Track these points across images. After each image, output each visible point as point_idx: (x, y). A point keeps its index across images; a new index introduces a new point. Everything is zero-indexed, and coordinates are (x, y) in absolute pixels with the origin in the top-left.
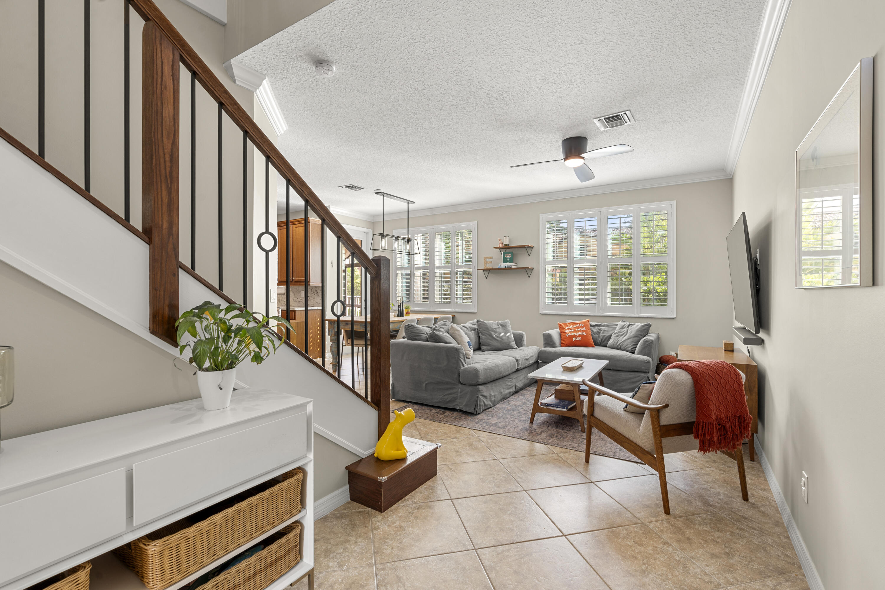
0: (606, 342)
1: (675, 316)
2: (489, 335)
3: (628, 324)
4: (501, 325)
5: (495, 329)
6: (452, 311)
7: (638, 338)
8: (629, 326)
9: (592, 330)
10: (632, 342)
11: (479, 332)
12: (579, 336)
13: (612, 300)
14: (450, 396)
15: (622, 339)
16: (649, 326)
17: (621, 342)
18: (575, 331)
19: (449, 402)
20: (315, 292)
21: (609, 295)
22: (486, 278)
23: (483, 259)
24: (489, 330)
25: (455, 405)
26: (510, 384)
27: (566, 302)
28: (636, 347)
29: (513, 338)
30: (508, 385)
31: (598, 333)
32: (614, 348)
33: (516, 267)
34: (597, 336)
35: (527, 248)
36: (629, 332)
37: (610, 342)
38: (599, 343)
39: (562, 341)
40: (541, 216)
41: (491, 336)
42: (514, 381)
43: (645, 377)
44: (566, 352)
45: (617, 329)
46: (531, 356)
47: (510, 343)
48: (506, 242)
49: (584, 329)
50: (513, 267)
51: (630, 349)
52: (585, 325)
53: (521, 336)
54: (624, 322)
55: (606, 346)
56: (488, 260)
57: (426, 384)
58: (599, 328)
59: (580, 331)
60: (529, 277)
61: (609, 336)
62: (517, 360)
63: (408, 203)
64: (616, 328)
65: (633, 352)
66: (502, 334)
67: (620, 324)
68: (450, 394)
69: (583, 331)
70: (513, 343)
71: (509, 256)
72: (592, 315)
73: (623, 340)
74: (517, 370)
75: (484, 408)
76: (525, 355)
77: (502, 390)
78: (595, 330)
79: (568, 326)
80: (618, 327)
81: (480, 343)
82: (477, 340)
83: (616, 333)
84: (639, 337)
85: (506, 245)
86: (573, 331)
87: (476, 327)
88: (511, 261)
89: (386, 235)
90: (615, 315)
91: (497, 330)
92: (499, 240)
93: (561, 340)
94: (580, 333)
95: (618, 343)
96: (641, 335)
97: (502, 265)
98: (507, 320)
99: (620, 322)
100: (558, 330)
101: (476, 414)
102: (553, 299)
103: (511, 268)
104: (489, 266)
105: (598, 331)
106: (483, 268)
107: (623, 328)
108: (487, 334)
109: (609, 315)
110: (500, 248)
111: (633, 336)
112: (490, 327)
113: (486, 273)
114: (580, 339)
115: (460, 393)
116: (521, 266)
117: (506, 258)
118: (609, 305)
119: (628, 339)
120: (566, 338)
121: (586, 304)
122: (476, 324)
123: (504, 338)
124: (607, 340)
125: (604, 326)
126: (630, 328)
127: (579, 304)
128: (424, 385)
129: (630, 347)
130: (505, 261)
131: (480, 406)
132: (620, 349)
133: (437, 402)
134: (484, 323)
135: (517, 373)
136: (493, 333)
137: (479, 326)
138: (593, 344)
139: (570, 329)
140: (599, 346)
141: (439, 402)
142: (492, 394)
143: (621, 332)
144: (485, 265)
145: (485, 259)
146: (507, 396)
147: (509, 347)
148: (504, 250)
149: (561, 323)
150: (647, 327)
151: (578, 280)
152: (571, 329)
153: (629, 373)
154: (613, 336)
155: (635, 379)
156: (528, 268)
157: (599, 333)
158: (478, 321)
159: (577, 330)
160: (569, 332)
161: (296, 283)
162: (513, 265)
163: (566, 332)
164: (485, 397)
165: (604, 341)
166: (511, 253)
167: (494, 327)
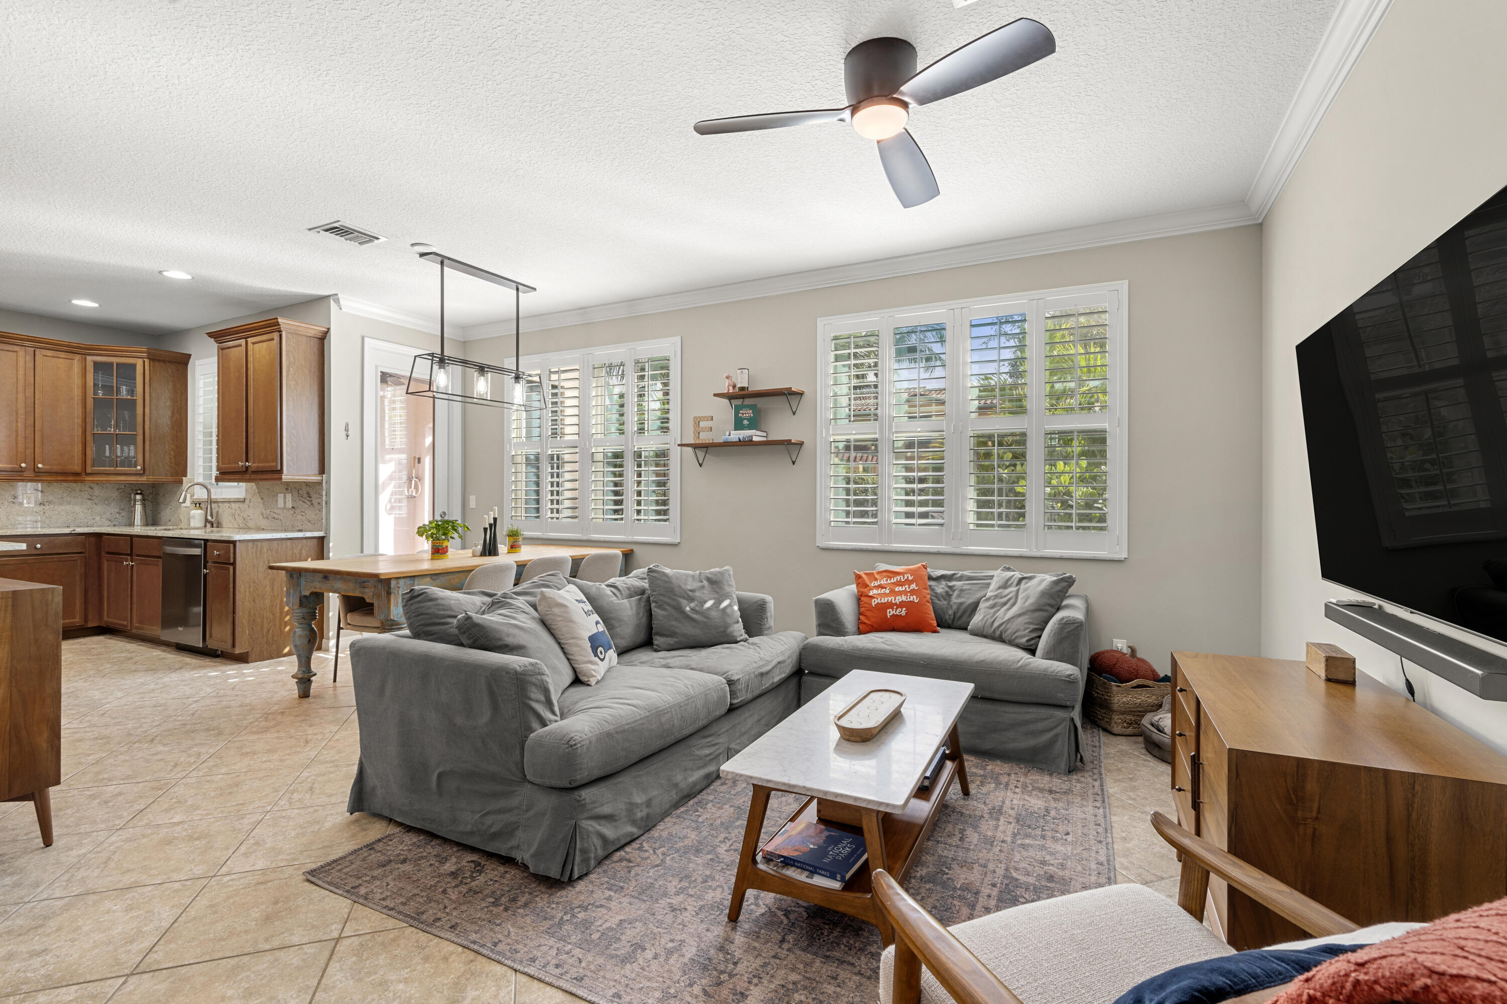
0: (964, 619)
1: (1124, 555)
2: (675, 608)
3: (1018, 575)
4: (709, 580)
5: (692, 591)
6: (626, 540)
7: (1044, 614)
8: (1021, 580)
9: (933, 590)
10: (1030, 623)
11: (651, 599)
12: (901, 605)
13: (979, 516)
14: (500, 817)
15: (1004, 615)
16: (1070, 582)
17: (1001, 622)
18: (893, 592)
19: (495, 836)
20: (306, 496)
21: (971, 506)
22: (701, 465)
23: (692, 423)
24: (675, 595)
25: (512, 848)
26: (707, 751)
27: (875, 520)
28: (1040, 637)
29: (738, 614)
30: (700, 758)
31: (948, 596)
32: (985, 636)
33: (765, 439)
34: (945, 603)
35: (788, 395)
36: (1020, 597)
37: (977, 620)
38: (950, 622)
39: (862, 617)
40: (821, 322)
41: (680, 610)
42: (722, 740)
43: (1064, 720)
44: (868, 650)
45: (992, 587)
46: (779, 663)
47: (727, 626)
48: (742, 382)
49: (913, 586)
50: (755, 439)
51: (1024, 640)
52: (917, 576)
53: (761, 607)
54: (1008, 569)
55: (964, 629)
56: (702, 424)
57: (440, 776)
58: (951, 584)
59: (905, 593)
60: (794, 463)
61: (973, 603)
62: (730, 683)
63: (517, 289)
64: (989, 584)
65: (1033, 648)
66: (709, 604)
67: (999, 575)
68: (501, 811)
69: (913, 592)
70: (736, 626)
71: (747, 413)
72: (935, 550)
73: (1007, 618)
74: (732, 709)
75: (601, 853)
76: (761, 663)
77: (679, 778)
78: (940, 588)
79: (876, 580)
80: (994, 584)
81: (650, 628)
82: (644, 620)
83: (989, 599)
84: (1046, 611)
85: (742, 389)
86: (887, 591)
87: (645, 584)
88: (754, 424)
89: (449, 358)
90: (985, 553)
91: (697, 594)
92: (727, 378)
93: (860, 614)
94: (904, 598)
95: (996, 624)
96: (1051, 606)
97: (732, 436)
98: (726, 568)
99: (999, 571)
100: (853, 587)
101: (571, 881)
102: (848, 514)
103: (751, 441)
104: (705, 438)
105: (947, 592)
106: (692, 441)
107: (1005, 585)
108: (668, 604)
109: (971, 552)
110: (730, 397)
111: (1032, 608)
112: (680, 587)
113: (701, 454)
114: (903, 613)
115: (527, 810)
116: (773, 437)
117: (742, 419)
118: (972, 527)
119: (1020, 615)
120: (871, 609)
121: (920, 525)
122: (645, 579)
123: (714, 614)
124: (968, 613)
125: (960, 579)
126: (1023, 586)
127: (906, 524)
128: (434, 778)
129: (1024, 636)
130: (738, 426)
131: (584, 851)
132: (1000, 639)
133: (467, 833)
134: (665, 574)
135: (734, 715)
136: (684, 602)
137: (651, 583)
138: (935, 623)
139: (881, 587)
140: (949, 626)
141: (472, 833)
142: (639, 799)
143: (1001, 598)
144: (697, 434)
145: (697, 421)
146: (698, 787)
147: (724, 639)
148: (739, 402)
149: (861, 573)
150: (1065, 584)
151: (903, 470)
152: (883, 588)
153: (1024, 709)
154: (982, 605)
155: (1041, 726)
156: (789, 442)
157: (950, 596)
158: (650, 571)
159: (897, 589)
160: (878, 596)
161: (253, 476)
162: (757, 436)
163: (871, 594)
164: (609, 818)
165: (961, 617)
166: (753, 407)
167: (689, 587)
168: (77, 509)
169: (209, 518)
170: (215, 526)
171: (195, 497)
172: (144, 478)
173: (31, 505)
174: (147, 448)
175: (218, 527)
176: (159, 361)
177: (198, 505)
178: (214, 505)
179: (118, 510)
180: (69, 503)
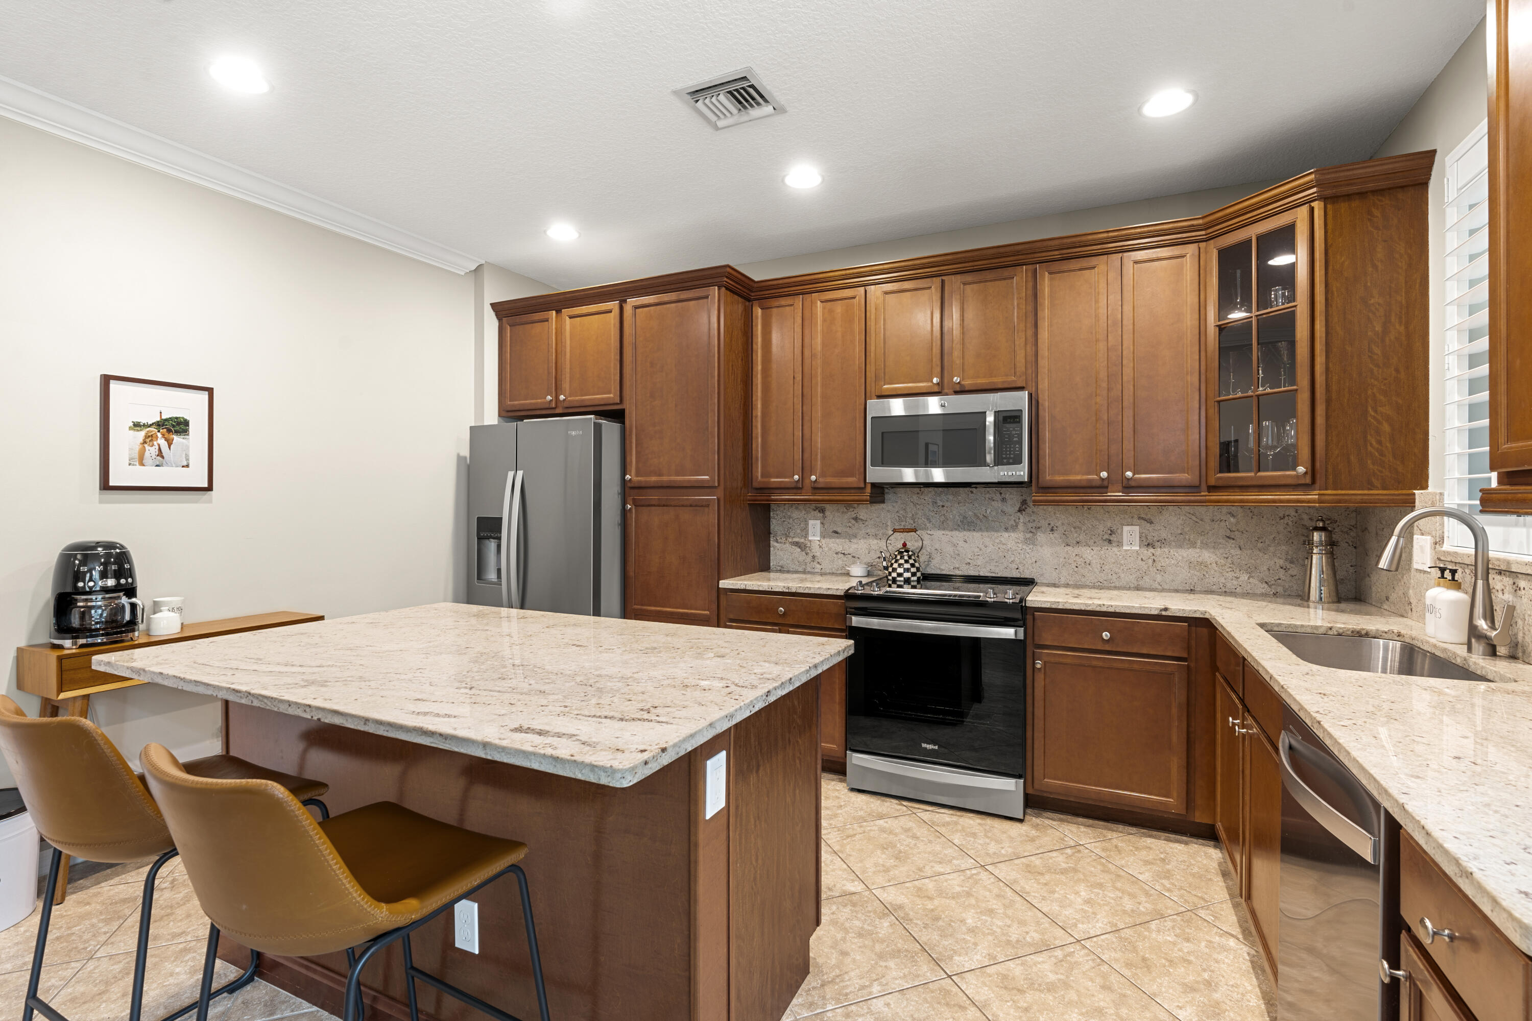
168: (1207, 556)
169: (1482, 624)
170: (1502, 650)
171: (1446, 547)
172: (1313, 496)
173: (1133, 548)
174: (1320, 420)
175: (1513, 657)
176: (1348, 197)
177: (1448, 574)
178: (1497, 582)
179: (1281, 562)
180: (1193, 545)
